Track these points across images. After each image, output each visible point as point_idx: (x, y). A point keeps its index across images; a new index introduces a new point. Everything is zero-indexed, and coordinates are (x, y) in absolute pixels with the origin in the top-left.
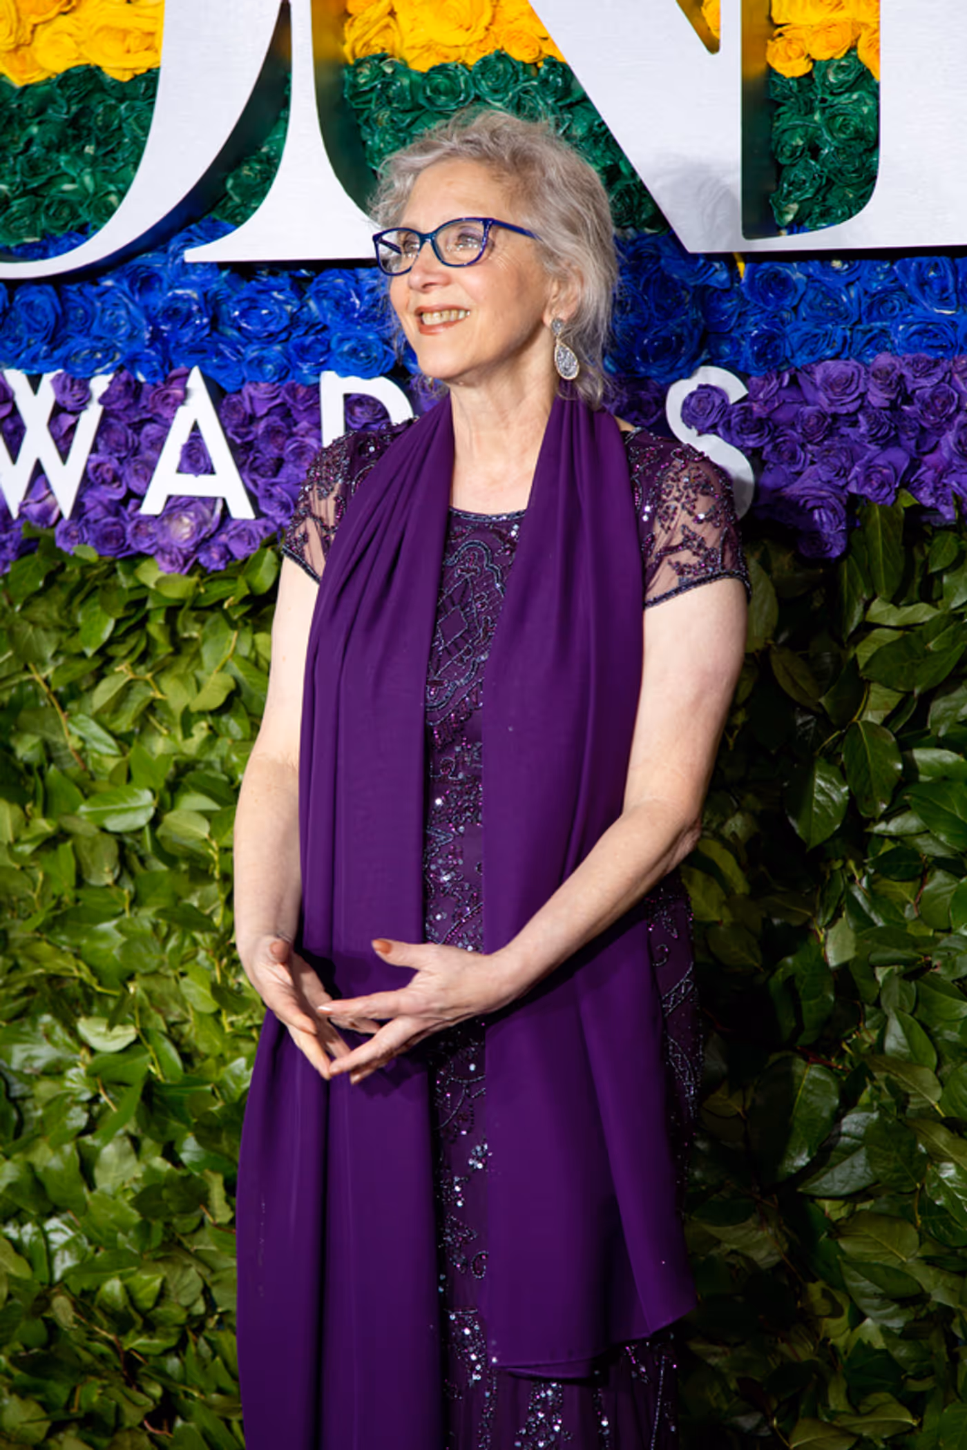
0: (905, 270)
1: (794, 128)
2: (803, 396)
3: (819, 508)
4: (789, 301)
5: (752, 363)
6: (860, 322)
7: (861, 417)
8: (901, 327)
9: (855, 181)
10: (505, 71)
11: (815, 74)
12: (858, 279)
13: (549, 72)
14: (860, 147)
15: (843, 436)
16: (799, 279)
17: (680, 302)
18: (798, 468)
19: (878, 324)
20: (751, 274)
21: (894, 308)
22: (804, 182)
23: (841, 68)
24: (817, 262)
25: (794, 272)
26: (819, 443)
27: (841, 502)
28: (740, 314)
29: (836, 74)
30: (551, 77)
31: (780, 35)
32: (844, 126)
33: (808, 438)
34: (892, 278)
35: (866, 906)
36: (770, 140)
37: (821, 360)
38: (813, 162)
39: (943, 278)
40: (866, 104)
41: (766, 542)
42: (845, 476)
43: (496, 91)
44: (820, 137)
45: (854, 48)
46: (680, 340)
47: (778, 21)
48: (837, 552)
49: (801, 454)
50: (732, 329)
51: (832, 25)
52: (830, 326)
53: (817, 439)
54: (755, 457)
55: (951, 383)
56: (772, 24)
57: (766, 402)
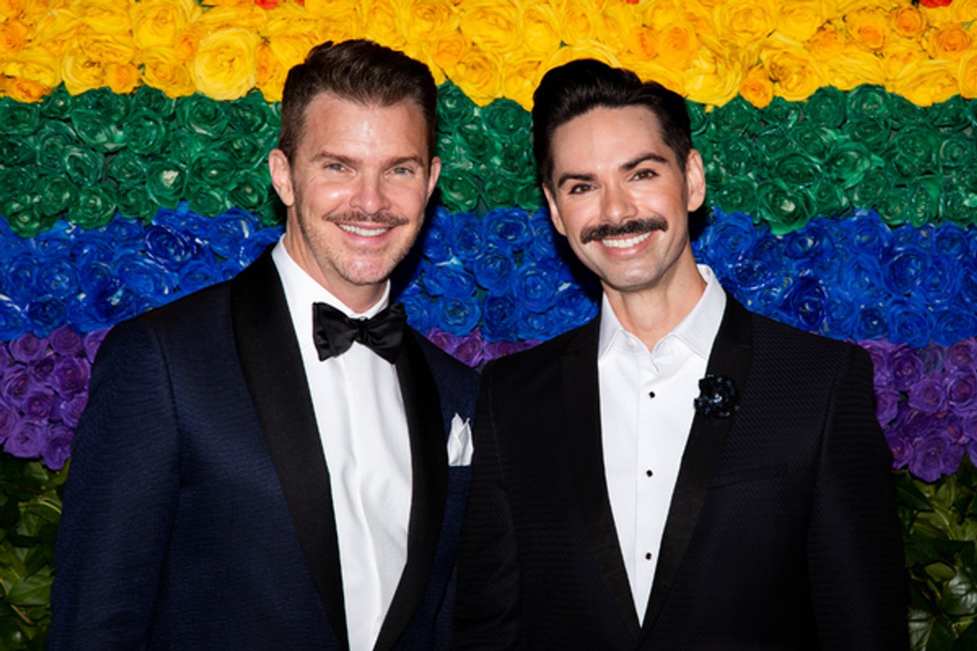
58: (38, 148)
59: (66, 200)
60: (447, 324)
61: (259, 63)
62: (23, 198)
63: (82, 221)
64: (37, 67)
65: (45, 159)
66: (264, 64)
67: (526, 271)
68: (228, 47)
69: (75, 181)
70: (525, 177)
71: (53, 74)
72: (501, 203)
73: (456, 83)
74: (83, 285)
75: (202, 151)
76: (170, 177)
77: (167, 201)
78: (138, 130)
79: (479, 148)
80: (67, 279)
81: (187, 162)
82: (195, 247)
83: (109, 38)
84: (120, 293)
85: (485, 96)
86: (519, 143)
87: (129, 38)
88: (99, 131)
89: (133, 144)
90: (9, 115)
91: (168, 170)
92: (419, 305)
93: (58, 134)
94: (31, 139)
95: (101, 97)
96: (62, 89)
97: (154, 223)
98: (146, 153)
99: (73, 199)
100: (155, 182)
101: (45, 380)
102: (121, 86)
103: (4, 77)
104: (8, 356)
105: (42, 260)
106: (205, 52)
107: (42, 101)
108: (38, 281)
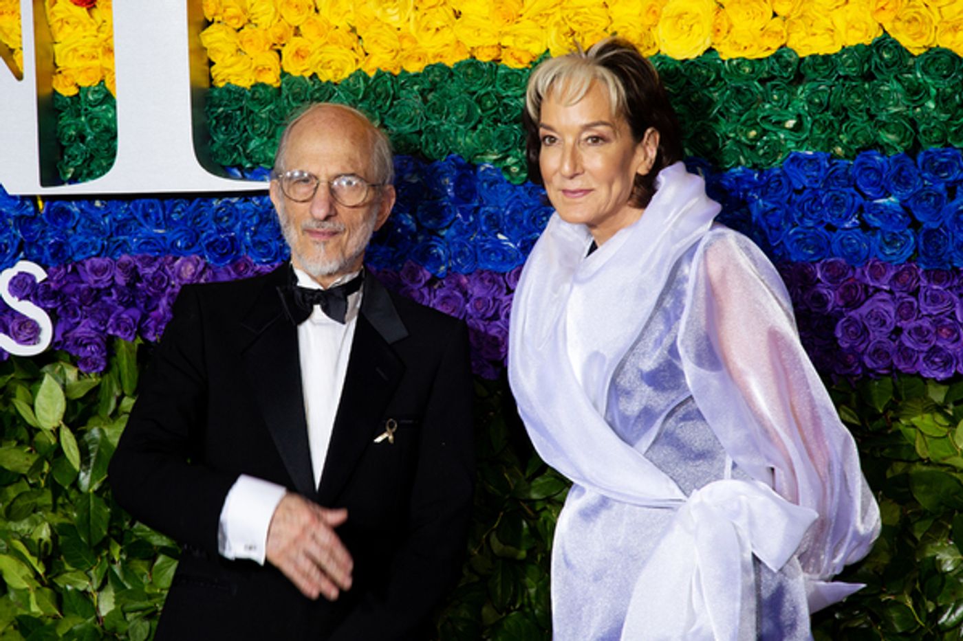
0: (136, 207)
1: (69, 125)
2: (80, 277)
3: (90, 344)
4: (71, 223)
5: (49, 259)
6: (111, 236)
7: (113, 291)
8: (135, 240)
9: (105, 156)
11: (81, 95)
12: (110, 213)
14: (108, 136)
15: (103, 302)
16: (76, 211)
17: (7, 226)
18: (78, 319)
19: (122, 238)
20: (47, 209)
21: (131, 229)
22: (76, 156)
23: (96, 92)
24: (86, 202)
25: (73, 206)
26: (90, 305)
27: (102, 339)
28: (43, 232)
29: (93, 94)
31: (60, 72)
32: (98, 125)
33: (82, 303)
34: (129, 212)
35: (121, 577)
36: (55, 132)
37: (88, 258)
38: (81, 145)
39: (157, 213)
40: (110, 112)
41: (62, 363)
42: (105, 325)
44: (85, 130)
45: (102, 81)
46: (7, 246)
47: (58, 64)
48: (101, 369)
49: (80, 312)
50: (37, 241)
51: (89, 68)
52: (94, 238)
53: (89, 303)
54: (52, 314)
55: (164, 270)
56: (56, 66)
57: (58, 282)
60: (884, 253)
61: (714, 26)
62: (514, 153)
64: (527, 39)
66: (718, 27)
67: (959, 206)
68: (686, 13)
70: (958, 120)
71: (540, 43)
72: (935, 143)
73: (893, 35)
79: (915, 92)
83: (585, 10)
85: (921, 46)
86: (952, 87)
87: (604, 9)
90: (505, 80)
92: (858, 239)
96: (547, 54)
103: (500, 47)
104: (505, 285)
105: (531, 203)
106: (667, 18)
107: (531, 66)
108: (528, 221)
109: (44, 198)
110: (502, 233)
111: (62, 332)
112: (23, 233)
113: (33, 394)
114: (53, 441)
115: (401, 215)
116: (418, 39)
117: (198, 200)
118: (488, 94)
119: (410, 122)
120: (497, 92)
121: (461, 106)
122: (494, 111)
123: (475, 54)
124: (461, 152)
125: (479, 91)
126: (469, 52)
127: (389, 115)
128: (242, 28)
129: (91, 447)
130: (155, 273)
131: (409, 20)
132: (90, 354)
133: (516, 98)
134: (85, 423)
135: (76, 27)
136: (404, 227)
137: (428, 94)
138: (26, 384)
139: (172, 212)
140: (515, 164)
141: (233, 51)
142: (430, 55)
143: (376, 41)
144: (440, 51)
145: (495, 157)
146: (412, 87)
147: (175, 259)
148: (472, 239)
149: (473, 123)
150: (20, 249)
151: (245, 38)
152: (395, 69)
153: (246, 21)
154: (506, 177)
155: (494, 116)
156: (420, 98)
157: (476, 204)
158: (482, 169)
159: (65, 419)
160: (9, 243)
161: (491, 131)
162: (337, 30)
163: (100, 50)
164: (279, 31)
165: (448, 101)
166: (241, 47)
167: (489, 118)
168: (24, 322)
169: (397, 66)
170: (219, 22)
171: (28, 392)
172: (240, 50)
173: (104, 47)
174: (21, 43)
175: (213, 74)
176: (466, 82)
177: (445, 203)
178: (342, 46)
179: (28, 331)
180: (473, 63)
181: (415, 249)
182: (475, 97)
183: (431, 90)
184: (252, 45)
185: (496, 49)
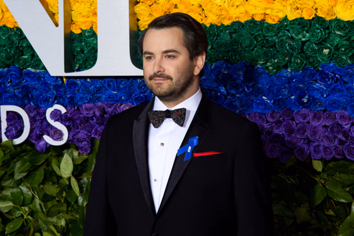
0: (105, 82)
1: (78, 46)
2: (80, 112)
3: (84, 141)
4: (77, 89)
5: (67, 103)
6: (94, 94)
7: (94, 118)
8: (104, 96)
9: (93, 59)
10: (6, 30)
11: (83, 33)
12: (94, 84)
13: (17, 30)
14: (93, 51)
15: (90, 123)
16: (79, 83)
17: (50, 89)
18: (79, 130)
19: (99, 95)
20: (67, 82)
21: (102, 91)
22: (80, 59)
23: (89, 32)
24: (84, 79)
25: (78, 81)
26: (84, 124)
27: (89, 139)
28: (65, 92)
29: (87, 33)
30: (17, 32)
31: (74, 23)
32: (89, 46)
33: (81, 123)
34: (101, 84)
36: (72, 49)
37: (84, 104)
38: (82, 55)
39: (114, 84)
40: (95, 41)
41: (72, 149)
42: (91, 133)
43: (3, 35)
44: (84, 48)
45: (92, 27)
46: (50, 98)
47: (73, 20)
48: (88, 152)
49: (80, 127)
50: (63, 95)
51: (87, 22)
52: (87, 95)
53: (84, 123)
54: (68, 128)
55: (116, 109)
56: (72, 21)
57: (71, 114)
58: (277, 40)
59: (287, 60)
62: (271, 61)
63: (293, 68)
64: (277, 11)
65: (279, 45)
69: (290, 53)
71: (283, 13)
74: (293, 93)
75: (339, 41)
76: (326, 51)
77: (325, 61)
78: (314, 33)
80: (287, 91)
81: (333, 45)
82: (336, 79)
84: (307, 97)
88: (299, 33)
89: (312, 39)
90: (267, 29)
91: (326, 49)
93: (284, 35)
94: (274, 38)
95: (300, 21)
96: (286, 18)
97: (320, 69)
98: (317, 42)
99: (289, 60)
100: (321, 54)
101: (279, 129)
102: (308, 16)
103: (265, 14)
104: (265, 119)
105: (278, 83)
106: (340, 2)
107: (278, 23)
108: (276, 91)
109: (66, 77)
110: (265, 96)
111: (72, 135)
112: (56, 92)
113: (59, 162)
114: (67, 183)
115: (220, 87)
116: (229, 10)
117: (131, 79)
118: (259, 35)
119: (225, 46)
120: (264, 34)
121: (247, 40)
122: (262, 42)
123: (254, 17)
124: (247, 60)
125: (255, 34)
126: (251, 16)
127: (216, 43)
128: (152, 5)
129: (83, 186)
130: (112, 110)
131: (225, 2)
132: (84, 145)
133: (272, 36)
134: (81, 176)
135: (81, 4)
136: (221, 92)
137: (233, 34)
138: (56, 157)
139: (120, 84)
140: (271, 66)
141: (148, 15)
142: (234, 17)
143: (210, 11)
144: (238, 15)
145: (262, 63)
146: (226, 31)
147: (121, 105)
148: (251, 98)
149: (252, 47)
150: (55, 99)
151: (153, 9)
152: (218, 23)
153: (154, 2)
154: (267, 71)
155: (262, 44)
156: (229, 36)
157: (253, 83)
158: (256, 67)
159: (73, 174)
160: (51, 97)
161: (261, 51)
162: (193, 6)
163: (91, 14)
164: (168, 6)
165: (242, 38)
166: (151, 13)
167: (259, 45)
168: (56, 131)
169: (220, 22)
170: (142, 2)
171: (57, 161)
172: (151, 14)
173: (93, 12)
174: (58, 10)
175: (139, 24)
176: (250, 30)
177: (239, 83)
178: (196, 13)
179: (58, 135)
180: (253, 21)
181: (225, 103)
182: (253, 36)
183: (234, 33)
184: (156, 12)
185: (263, 15)
